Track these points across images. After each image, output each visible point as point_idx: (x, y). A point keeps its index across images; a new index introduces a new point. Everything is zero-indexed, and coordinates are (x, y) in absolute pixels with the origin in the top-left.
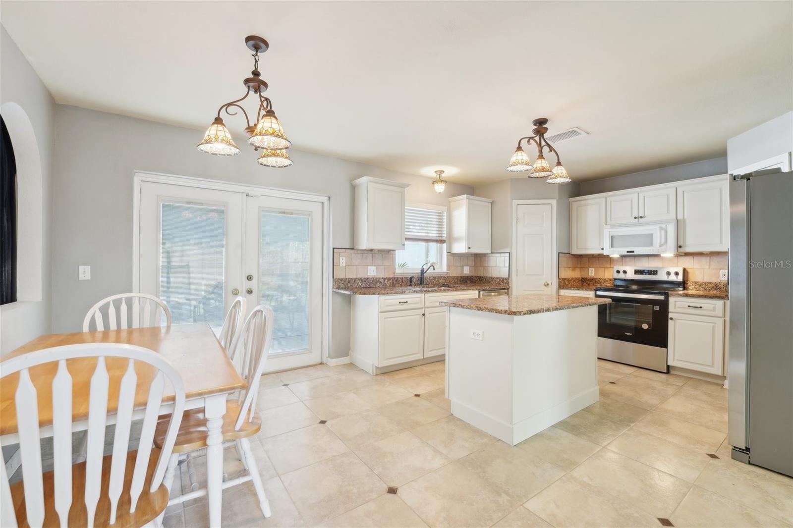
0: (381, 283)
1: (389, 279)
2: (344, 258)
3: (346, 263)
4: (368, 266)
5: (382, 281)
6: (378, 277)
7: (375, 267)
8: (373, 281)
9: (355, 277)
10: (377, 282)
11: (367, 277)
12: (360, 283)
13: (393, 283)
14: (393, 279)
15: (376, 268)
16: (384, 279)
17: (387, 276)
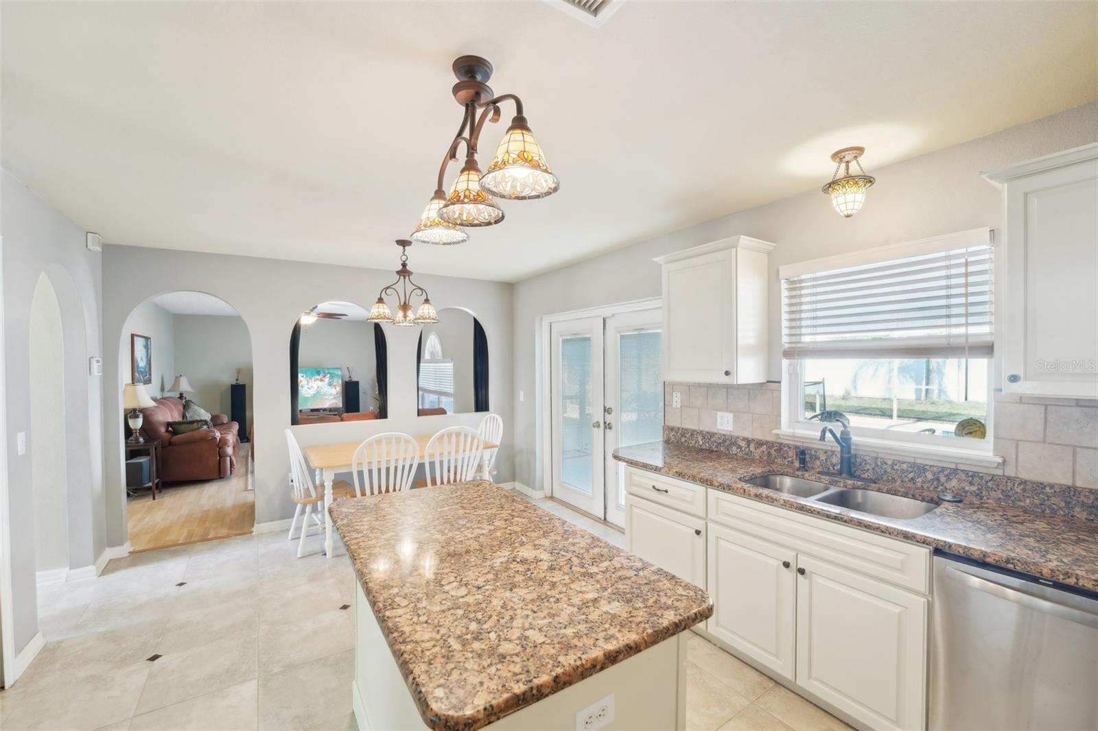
0: (740, 447)
1: (760, 444)
2: (679, 394)
3: (682, 402)
4: (718, 410)
5: (743, 444)
6: (736, 434)
7: (731, 416)
8: (724, 441)
9: (695, 427)
10: (732, 444)
11: (715, 431)
12: (700, 440)
13: (769, 454)
14: (770, 445)
15: (734, 416)
16: (749, 442)
17: (758, 435)
